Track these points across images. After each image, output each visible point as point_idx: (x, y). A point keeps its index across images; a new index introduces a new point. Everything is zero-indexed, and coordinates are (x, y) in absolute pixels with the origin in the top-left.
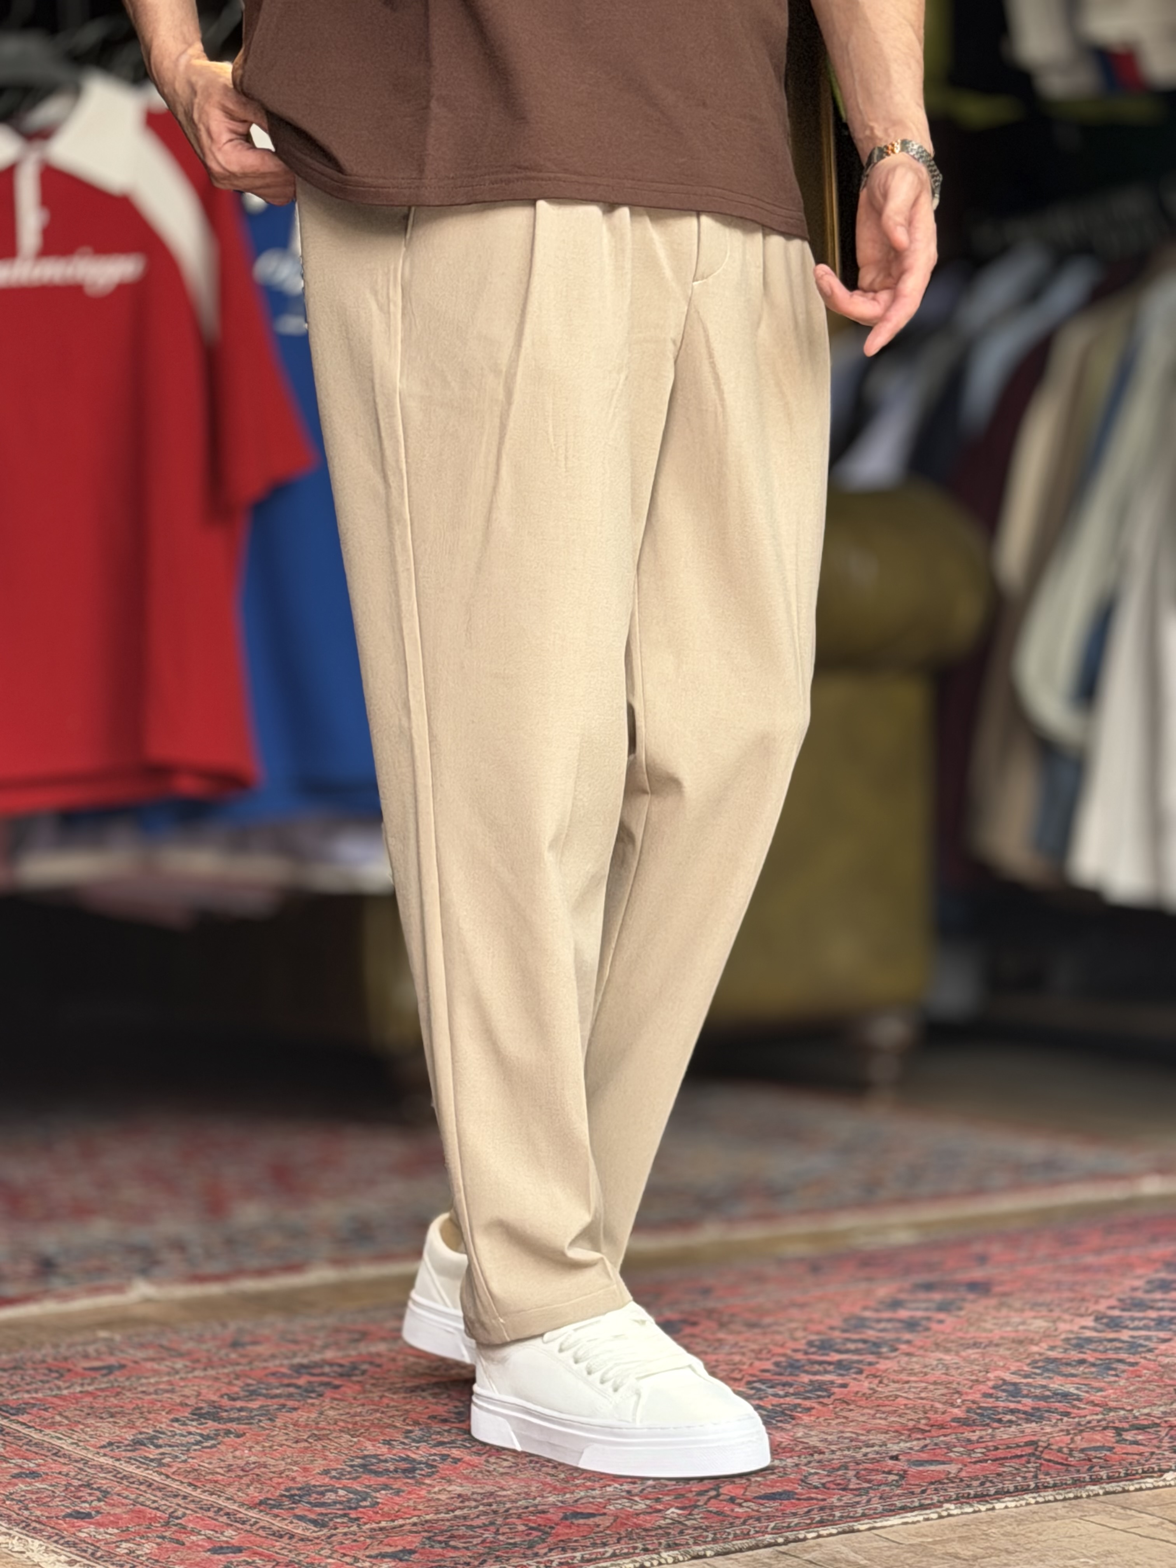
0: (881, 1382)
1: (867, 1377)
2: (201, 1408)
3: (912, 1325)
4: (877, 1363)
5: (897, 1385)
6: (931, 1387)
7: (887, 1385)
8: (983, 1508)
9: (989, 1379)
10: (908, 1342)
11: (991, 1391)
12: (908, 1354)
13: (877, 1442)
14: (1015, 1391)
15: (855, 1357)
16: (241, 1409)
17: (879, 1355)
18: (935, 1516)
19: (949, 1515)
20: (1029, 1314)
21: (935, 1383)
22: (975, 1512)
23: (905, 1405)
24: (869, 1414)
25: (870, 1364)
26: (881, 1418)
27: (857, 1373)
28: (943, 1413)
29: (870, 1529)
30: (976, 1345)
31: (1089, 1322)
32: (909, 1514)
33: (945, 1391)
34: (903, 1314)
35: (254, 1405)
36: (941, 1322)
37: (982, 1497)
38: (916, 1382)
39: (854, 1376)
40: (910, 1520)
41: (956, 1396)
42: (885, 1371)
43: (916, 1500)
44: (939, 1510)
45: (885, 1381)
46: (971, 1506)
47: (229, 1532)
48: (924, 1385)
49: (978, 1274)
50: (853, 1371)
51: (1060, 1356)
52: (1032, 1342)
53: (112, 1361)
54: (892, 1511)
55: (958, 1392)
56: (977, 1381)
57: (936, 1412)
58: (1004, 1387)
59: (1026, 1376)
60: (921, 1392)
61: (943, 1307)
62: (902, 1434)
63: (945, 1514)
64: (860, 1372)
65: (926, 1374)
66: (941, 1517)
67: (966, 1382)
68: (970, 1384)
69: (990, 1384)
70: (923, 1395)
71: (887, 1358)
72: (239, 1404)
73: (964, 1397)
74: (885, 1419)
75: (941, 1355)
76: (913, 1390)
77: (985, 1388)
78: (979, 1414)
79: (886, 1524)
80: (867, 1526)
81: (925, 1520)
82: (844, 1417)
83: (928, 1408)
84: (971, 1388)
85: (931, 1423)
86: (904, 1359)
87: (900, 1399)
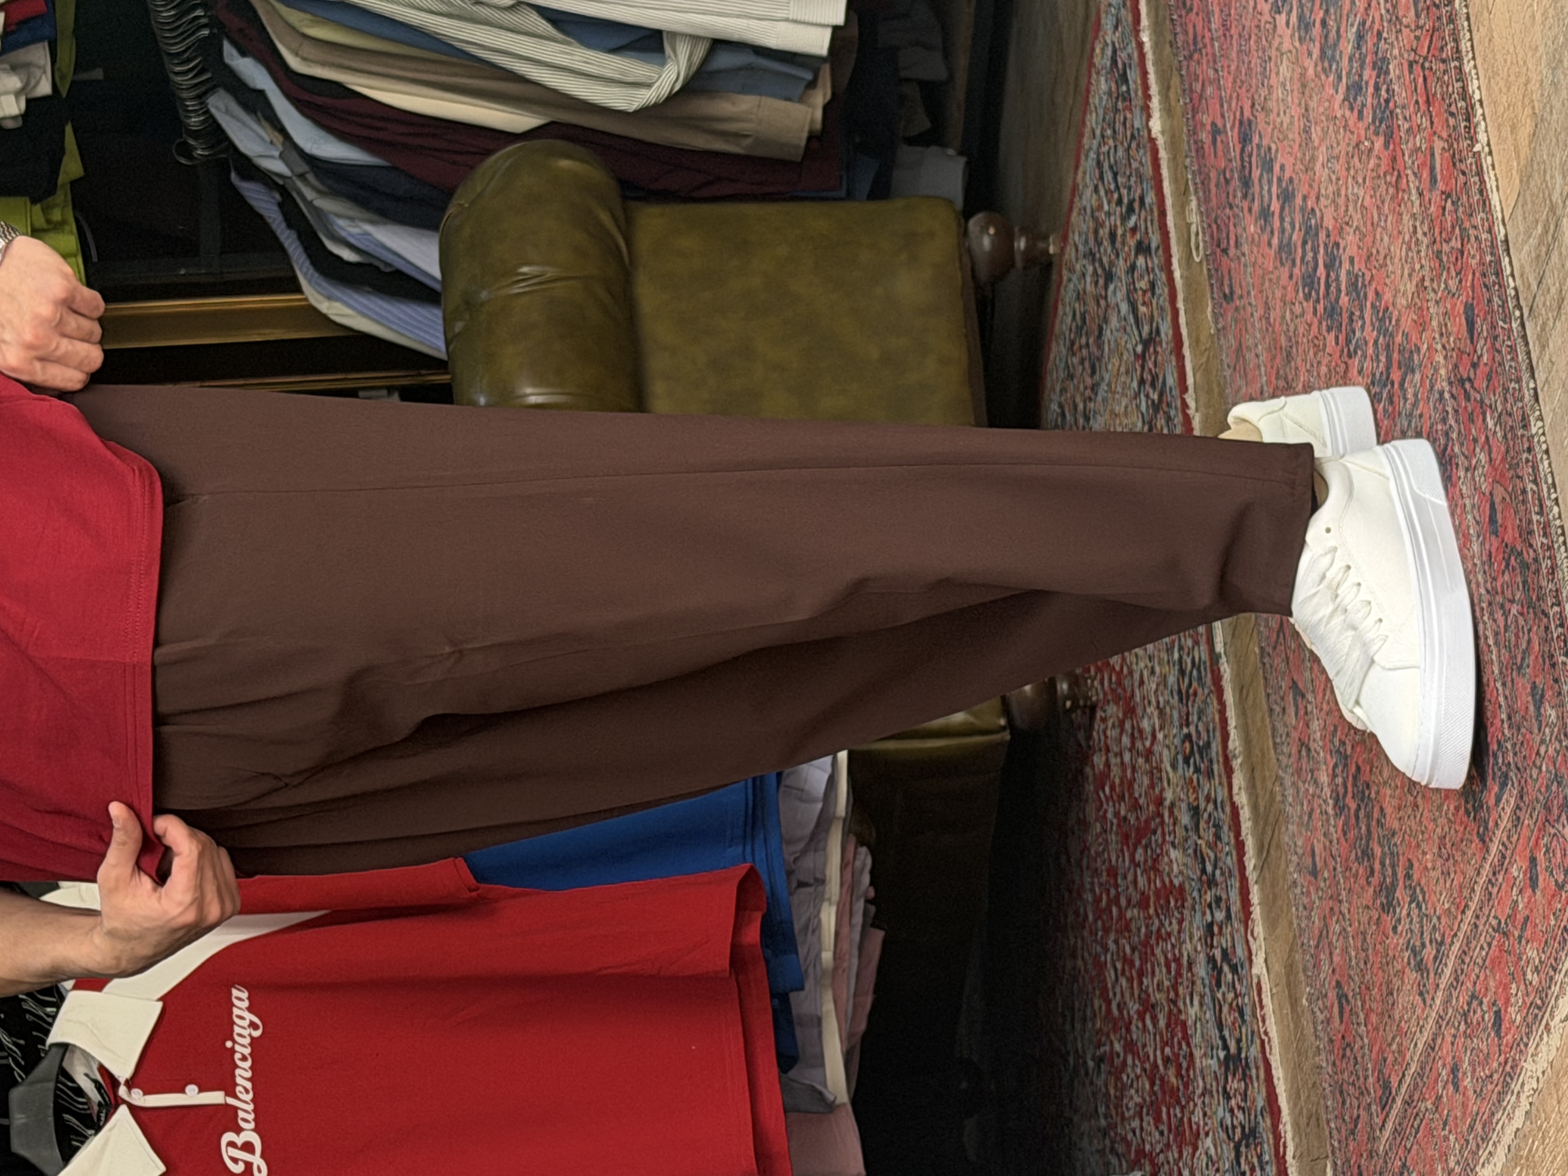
0: (1347, 224)
1: (1343, 238)
2: (1382, 904)
3: (1286, 197)
4: (1327, 229)
5: (1351, 208)
6: (1352, 172)
7: (1351, 217)
8: (1479, 111)
9: (1343, 116)
10: (1305, 198)
11: (1356, 112)
12: (1318, 198)
13: (1411, 223)
14: (1356, 88)
15: (1322, 250)
16: (1383, 864)
17: (1318, 227)
18: (1489, 158)
19: (1489, 145)
20: (1273, 81)
21: (1348, 169)
22: (1484, 119)
23: (1371, 197)
24: (1381, 233)
25: (1328, 236)
26: (1386, 221)
27: (1338, 249)
28: (1380, 158)
29: (1504, 224)
30: (1307, 131)
31: (1281, 19)
32: (1488, 186)
33: (1356, 159)
34: (1275, 206)
35: (1378, 851)
36: (1282, 167)
37: (1469, 114)
38: (1347, 188)
39: (1341, 251)
40: (1494, 184)
41: (1362, 147)
42: (1336, 220)
43: (1472, 180)
44: (1483, 155)
45: (1347, 219)
46: (1478, 124)
47: (1514, 871)
48: (1350, 179)
49: (1232, 135)
50: (1336, 253)
51: (1317, 44)
52: (1303, 75)
53: (1332, 995)
54: (1485, 202)
55: (1357, 145)
56: (1345, 127)
57: (1379, 165)
58: (1351, 100)
59: (1340, 78)
60: (1357, 182)
61: (1268, 165)
62: (1403, 198)
63: (1487, 149)
64: (1338, 244)
65: (1338, 179)
66: (1490, 153)
68: (1348, 133)
69: (1348, 113)
70: (1360, 181)
71: (1322, 218)
72: (1377, 866)
73: (1363, 139)
74: (1387, 217)
75: (1318, 165)
76: (1356, 190)
77: (1352, 118)
78: (1381, 123)
79: (1498, 208)
80: (1501, 227)
81: (1494, 168)
82: (1385, 258)
83: (1375, 174)
84: (1352, 133)
85: (1390, 171)
86: (1323, 202)
87: (1365, 203)
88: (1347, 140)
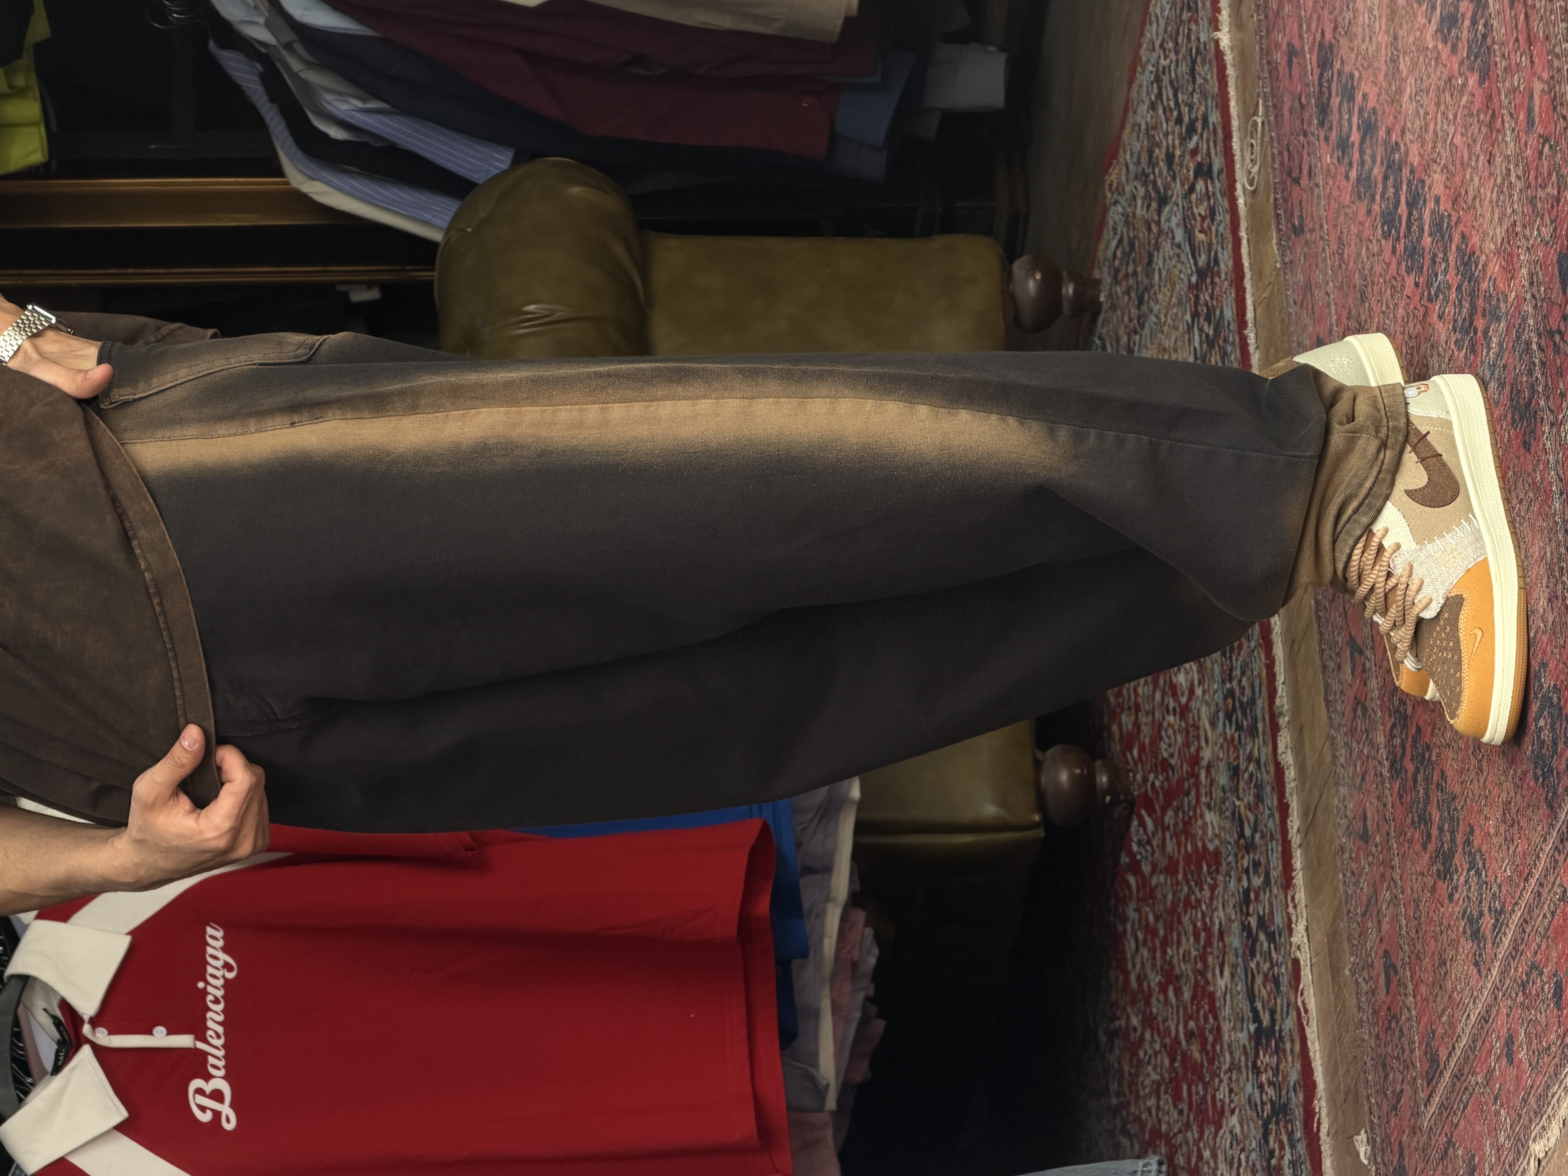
0: (1435, 162)
1: (1429, 176)
2: (1438, 870)
3: (1368, 128)
4: (1412, 165)
5: (1439, 145)
6: (1442, 108)
7: (1439, 154)
9: (1435, 47)
10: (1389, 132)
11: (1449, 44)
12: (1403, 133)
14: (1450, 20)
15: (1405, 188)
16: (1441, 829)
17: (1402, 163)
21: (1438, 105)
23: (1462, 135)
24: (1471, 173)
25: (1412, 172)
26: (1477, 161)
27: (1423, 187)
28: (1473, 95)
30: (1394, 61)
33: (1447, 95)
34: (1355, 137)
35: (1436, 816)
36: (1365, 96)
38: (1436, 124)
39: (1426, 189)
41: (1453, 82)
42: (1422, 156)
45: (1434, 156)
48: (1439, 115)
49: (1311, 59)
50: (1420, 191)
53: (1379, 965)
55: (1450, 79)
56: (1437, 59)
57: (1472, 103)
58: (1445, 31)
59: (1433, 8)
60: (1447, 119)
61: (1349, 94)
62: (1497, 138)
64: (1423, 182)
65: (1426, 113)
68: (1440, 65)
69: (1440, 46)
70: (1451, 117)
71: (1407, 153)
72: (1435, 832)
73: (1456, 74)
74: (1478, 156)
75: (1406, 98)
76: (1445, 127)
77: (1445, 51)
78: (1476, 58)
82: (1474, 199)
83: (1467, 111)
84: (1445, 66)
85: (1485, 109)
86: (1409, 136)
87: (1455, 141)
88: (1438, 73)
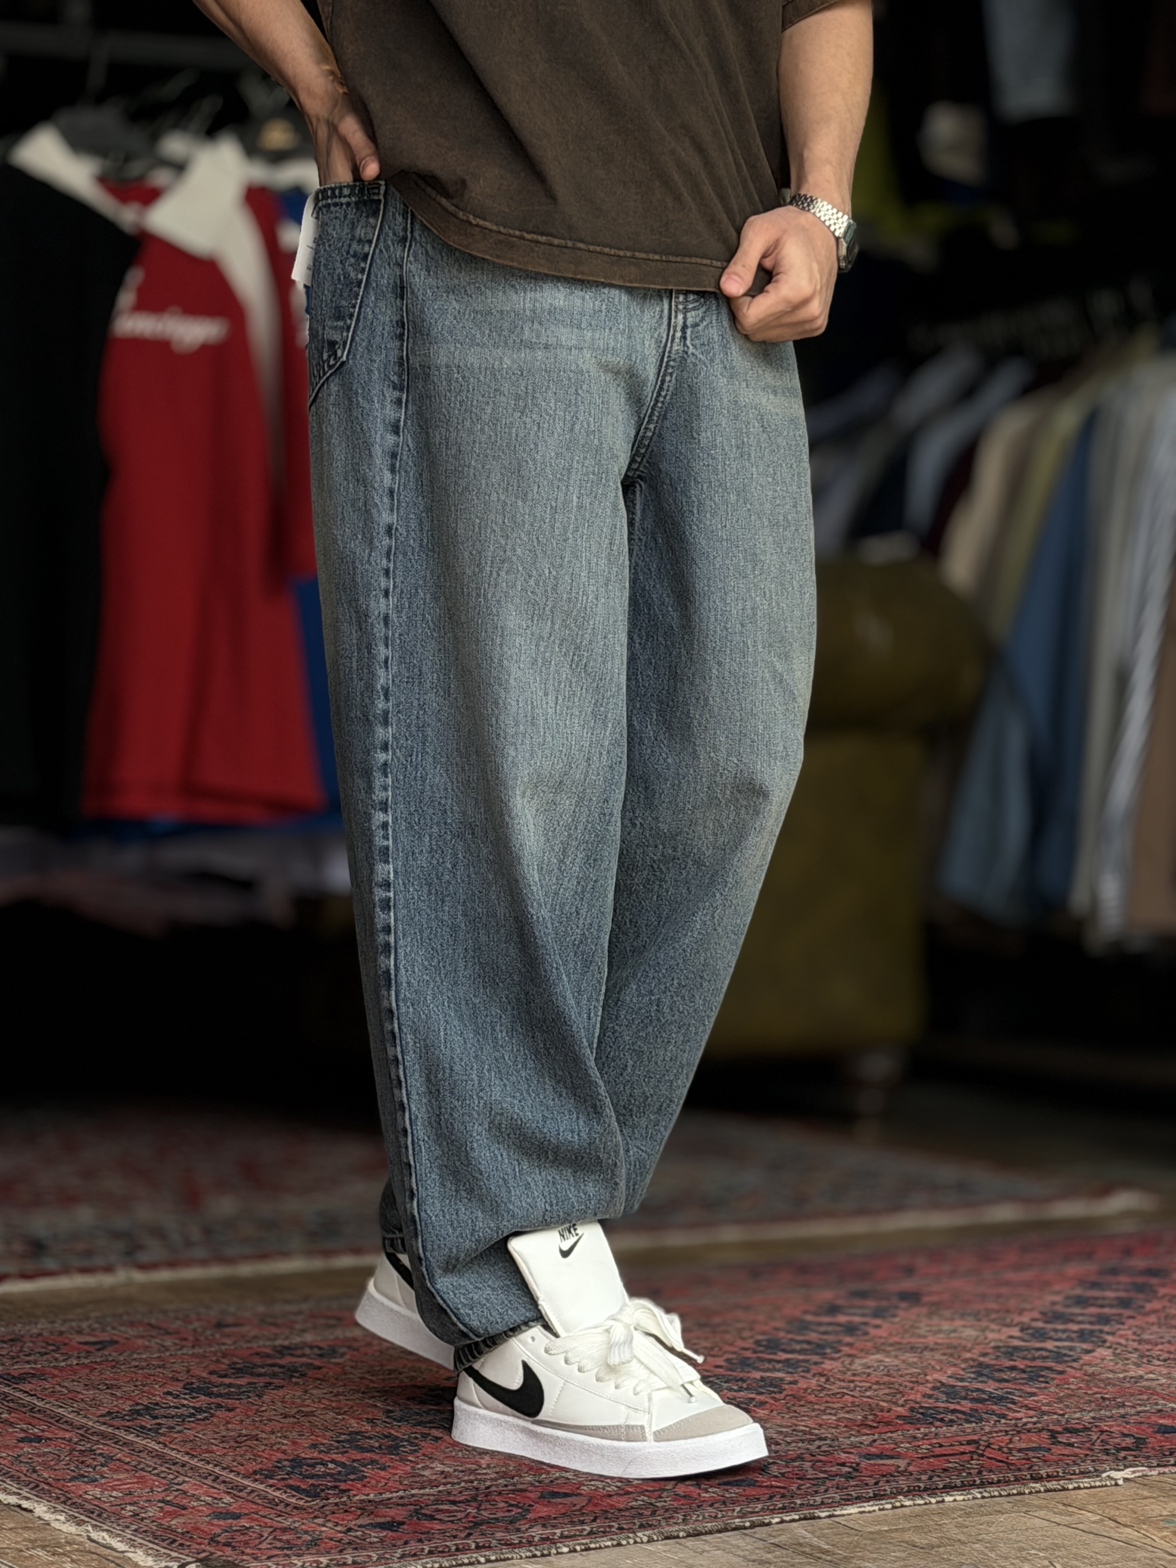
0: (828, 1380)
1: (814, 1376)
2: (192, 1383)
3: (851, 1329)
4: (822, 1363)
5: (842, 1384)
6: (874, 1387)
7: (834, 1383)
8: (933, 1501)
9: (927, 1381)
10: (850, 1345)
11: (931, 1392)
12: (849, 1356)
13: (829, 1436)
14: (951, 1393)
15: (801, 1357)
16: (230, 1386)
17: (823, 1355)
18: (889, 1506)
19: (902, 1506)
20: (958, 1323)
21: (877, 1383)
22: (926, 1504)
23: (852, 1403)
24: (819, 1410)
25: (816, 1363)
26: (831, 1414)
27: (803, 1371)
28: (889, 1411)
29: (829, 1516)
30: (913, 1349)
31: (1015, 1332)
32: (865, 1504)
33: (887, 1391)
34: (842, 1319)
35: (242, 1382)
36: (877, 1327)
37: (931, 1491)
38: (860, 1381)
39: (802, 1374)
40: (868, 1509)
41: (899, 1396)
42: (831, 1370)
43: (870, 1491)
44: (893, 1501)
45: (832, 1380)
46: (923, 1498)
47: (228, 1499)
48: (868, 1384)
49: (908, 1285)
50: (801, 1369)
51: (993, 1362)
52: (965, 1348)
53: (105, 1337)
54: (849, 1501)
55: (901, 1392)
56: (917, 1382)
57: (882, 1411)
58: (942, 1389)
59: (962, 1380)
60: (866, 1390)
61: (878, 1313)
62: (852, 1430)
63: (898, 1504)
64: (808, 1371)
65: (869, 1375)
66: (894, 1508)
67: (907, 1384)
68: (911, 1385)
69: (930, 1385)
70: (868, 1394)
71: (832, 1359)
72: (227, 1381)
73: (906, 1398)
74: (835, 1415)
75: (881, 1358)
76: (858, 1389)
77: (926, 1389)
78: (922, 1414)
79: (844, 1512)
80: (827, 1514)
81: (880, 1510)
82: (795, 1412)
83: (873, 1405)
84: (912, 1389)
85: (878, 1419)
86: (847, 1361)
87: (846, 1397)
